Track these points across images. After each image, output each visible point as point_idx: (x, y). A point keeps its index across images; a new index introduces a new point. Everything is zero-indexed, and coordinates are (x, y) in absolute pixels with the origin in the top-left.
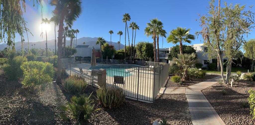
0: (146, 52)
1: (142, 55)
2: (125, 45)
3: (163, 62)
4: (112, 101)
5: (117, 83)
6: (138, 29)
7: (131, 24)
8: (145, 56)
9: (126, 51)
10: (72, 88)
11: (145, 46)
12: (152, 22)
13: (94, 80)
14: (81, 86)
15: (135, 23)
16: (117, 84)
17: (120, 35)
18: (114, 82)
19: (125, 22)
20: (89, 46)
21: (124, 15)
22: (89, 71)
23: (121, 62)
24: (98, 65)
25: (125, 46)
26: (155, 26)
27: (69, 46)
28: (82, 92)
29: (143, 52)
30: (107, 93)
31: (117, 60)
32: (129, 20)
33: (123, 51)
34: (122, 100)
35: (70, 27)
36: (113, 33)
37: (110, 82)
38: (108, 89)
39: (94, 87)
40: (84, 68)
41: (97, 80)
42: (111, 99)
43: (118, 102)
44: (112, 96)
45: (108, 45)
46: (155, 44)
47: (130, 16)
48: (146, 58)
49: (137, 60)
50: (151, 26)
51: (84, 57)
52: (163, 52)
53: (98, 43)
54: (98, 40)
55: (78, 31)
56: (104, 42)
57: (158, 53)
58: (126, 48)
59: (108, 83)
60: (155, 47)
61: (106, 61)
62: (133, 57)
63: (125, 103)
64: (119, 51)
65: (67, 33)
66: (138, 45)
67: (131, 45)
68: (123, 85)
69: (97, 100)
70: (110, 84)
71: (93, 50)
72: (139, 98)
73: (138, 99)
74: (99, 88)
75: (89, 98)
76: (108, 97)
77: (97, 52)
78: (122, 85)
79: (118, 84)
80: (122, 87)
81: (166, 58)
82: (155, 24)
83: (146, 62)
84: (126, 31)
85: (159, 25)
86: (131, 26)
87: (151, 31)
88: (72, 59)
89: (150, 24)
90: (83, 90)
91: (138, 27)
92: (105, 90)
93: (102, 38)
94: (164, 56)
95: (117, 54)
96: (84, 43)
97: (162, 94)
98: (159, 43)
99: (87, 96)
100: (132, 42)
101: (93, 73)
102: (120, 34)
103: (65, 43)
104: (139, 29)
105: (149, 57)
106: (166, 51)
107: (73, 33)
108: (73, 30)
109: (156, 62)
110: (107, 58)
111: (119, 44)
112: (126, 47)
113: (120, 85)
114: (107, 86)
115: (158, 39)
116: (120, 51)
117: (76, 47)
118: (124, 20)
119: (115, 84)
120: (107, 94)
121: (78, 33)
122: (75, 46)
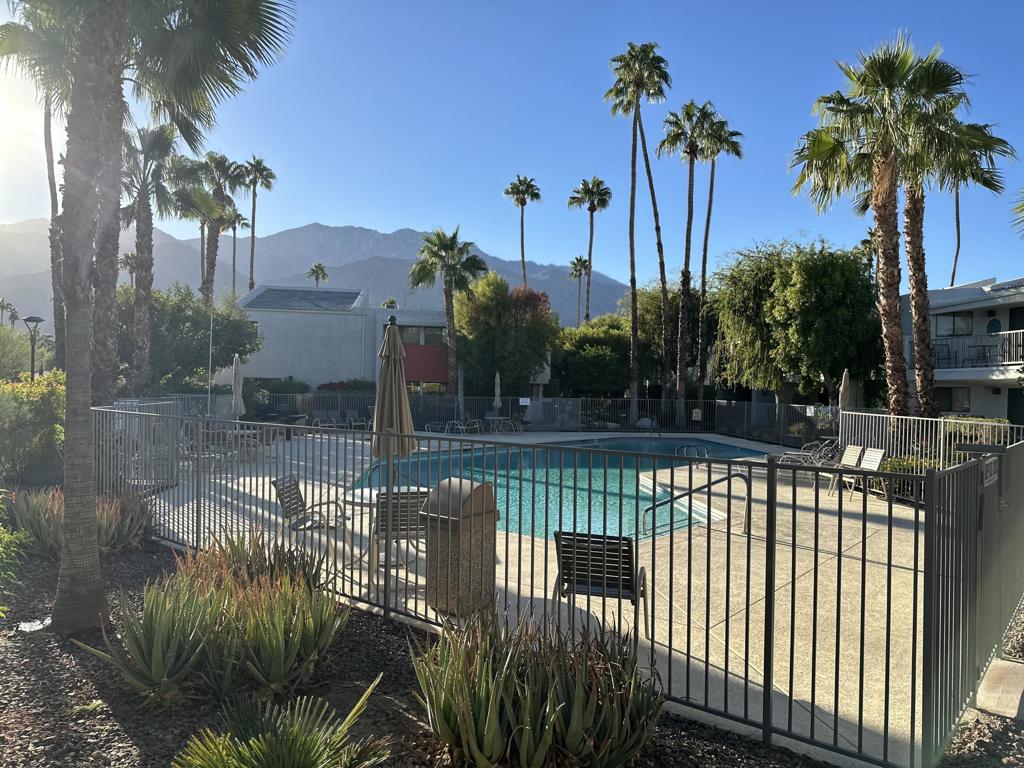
0: (803, 331)
1: (772, 353)
2: (633, 281)
3: (965, 412)
4: (549, 737)
5: (584, 588)
6: (736, 150)
7: (676, 124)
8: (793, 362)
9: (634, 329)
10: (200, 665)
11: (796, 278)
12: (862, 80)
13: (397, 567)
14: (286, 632)
15: (710, 109)
16: (581, 601)
17: (592, 209)
18: (560, 582)
19: (626, 110)
20: (355, 295)
21: (621, 59)
22: (353, 503)
23: (600, 418)
24: (426, 445)
25: (629, 293)
26: (893, 105)
27: (189, 294)
28: (293, 681)
29: (777, 334)
30: (508, 677)
31: (571, 401)
32: (660, 92)
33: (612, 326)
34: (633, 728)
35: (191, 137)
36: (536, 196)
37: (525, 581)
38: (508, 639)
39: (398, 629)
40: (317, 476)
41: (422, 565)
42: (540, 720)
43: (597, 747)
44: (544, 698)
45: (500, 289)
46: (892, 259)
47: (662, 60)
48: (808, 382)
49: (728, 394)
50: (855, 111)
51: (322, 387)
52: (960, 323)
53: (424, 274)
54: (425, 256)
55: (260, 173)
56: (476, 264)
57: (924, 333)
58: (634, 310)
59: (513, 585)
60: (893, 282)
61: (491, 408)
62: (694, 372)
63: (658, 754)
64: (583, 329)
65: (165, 184)
66: (734, 280)
67: (674, 281)
68: (635, 603)
69: (426, 735)
70: (526, 591)
71: (385, 326)
72: (779, 720)
73: (767, 726)
74: (435, 638)
75: (344, 728)
76: (516, 704)
77: (422, 342)
78: (627, 604)
79: (596, 601)
80: (627, 627)
81: (997, 376)
82: (891, 87)
83: (810, 411)
84: (634, 174)
85: (928, 97)
86: (674, 139)
87: (852, 154)
88: (220, 399)
89: (842, 101)
90: (300, 659)
91: (734, 139)
92: (485, 657)
93: (455, 236)
94: (973, 352)
95: (569, 353)
96: (318, 272)
97: (1003, 718)
98: (925, 244)
99: (328, 712)
100: (687, 256)
101: (391, 518)
102: (587, 205)
103: (142, 263)
104: (743, 149)
105: (834, 374)
106: (991, 312)
107: (219, 191)
108: (221, 163)
109: (903, 410)
110: (498, 390)
111: (584, 278)
112: (634, 295)
113: (612, 602)
114: (501, 621)
115: (916, 212)
116: (590, 332)
117: (252, 304)
118: (619, 92)
119: (564, 600)
120: (506, 689)
121: (268, 186)
122: (243, 293)
